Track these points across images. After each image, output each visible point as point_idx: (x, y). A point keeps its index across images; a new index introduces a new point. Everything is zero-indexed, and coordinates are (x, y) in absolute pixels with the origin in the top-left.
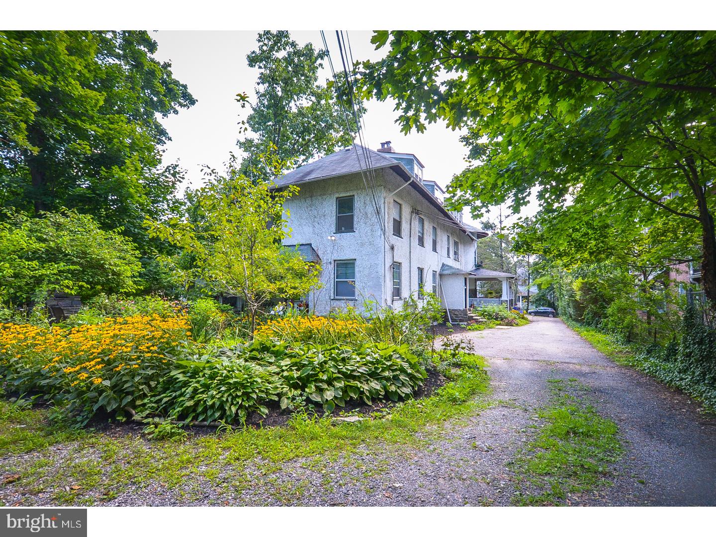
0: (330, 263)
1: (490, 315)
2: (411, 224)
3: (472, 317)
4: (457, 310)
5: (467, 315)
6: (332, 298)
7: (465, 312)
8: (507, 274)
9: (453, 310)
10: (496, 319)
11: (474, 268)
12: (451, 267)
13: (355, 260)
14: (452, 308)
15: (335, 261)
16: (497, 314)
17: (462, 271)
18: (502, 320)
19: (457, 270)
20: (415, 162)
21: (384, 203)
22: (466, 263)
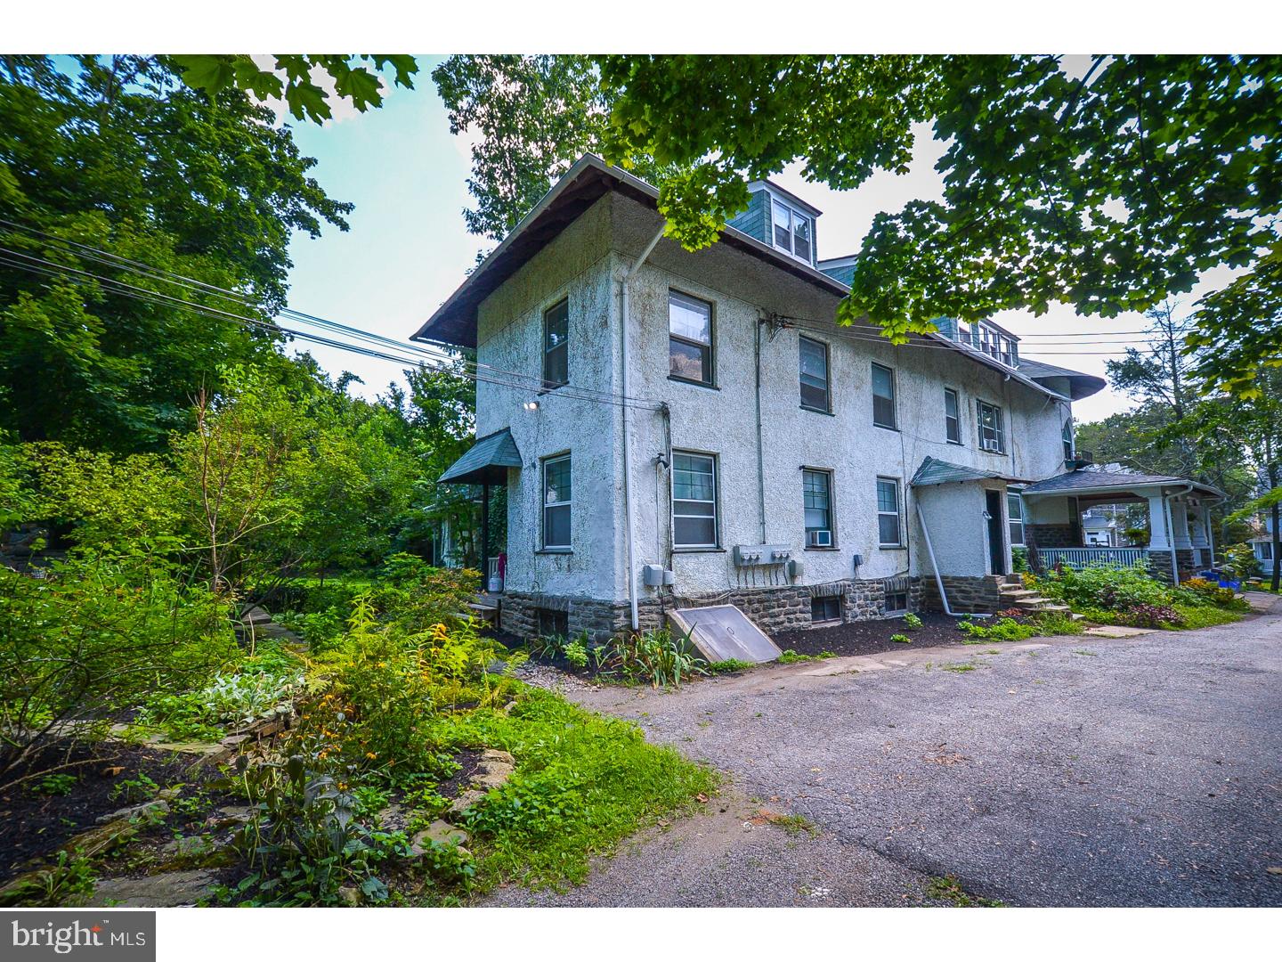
0: (534, 466)
1: (1090, 595)
2: (757, 355)
3: (1014, 597)
4: (965, 579)
5: (995, 593)
6: (537, 550)
7: (989, 583)
8: (1159, 478)
9: (955, 579)
10: (1106, 606)
11: (1064, 471)
12: (946, 466)
13: (568, 452)
14: (951, 572)
15: (543, 460)
16: (1110, 591)
17: (973, 471)
18: (1124, 607)
19: (960, 473)
20: (773, 196)
21: (621, 294)
22: (1036, 459)
